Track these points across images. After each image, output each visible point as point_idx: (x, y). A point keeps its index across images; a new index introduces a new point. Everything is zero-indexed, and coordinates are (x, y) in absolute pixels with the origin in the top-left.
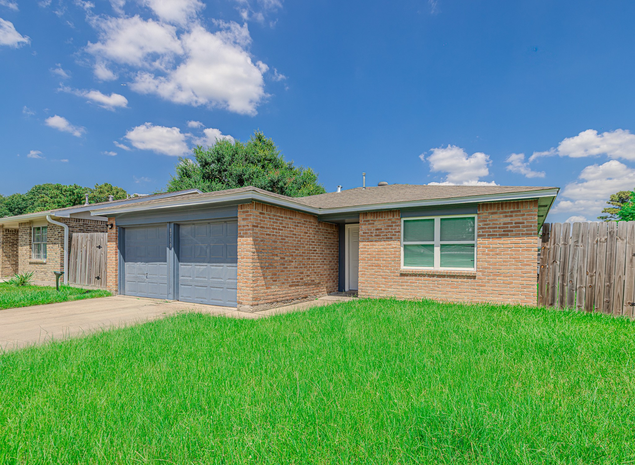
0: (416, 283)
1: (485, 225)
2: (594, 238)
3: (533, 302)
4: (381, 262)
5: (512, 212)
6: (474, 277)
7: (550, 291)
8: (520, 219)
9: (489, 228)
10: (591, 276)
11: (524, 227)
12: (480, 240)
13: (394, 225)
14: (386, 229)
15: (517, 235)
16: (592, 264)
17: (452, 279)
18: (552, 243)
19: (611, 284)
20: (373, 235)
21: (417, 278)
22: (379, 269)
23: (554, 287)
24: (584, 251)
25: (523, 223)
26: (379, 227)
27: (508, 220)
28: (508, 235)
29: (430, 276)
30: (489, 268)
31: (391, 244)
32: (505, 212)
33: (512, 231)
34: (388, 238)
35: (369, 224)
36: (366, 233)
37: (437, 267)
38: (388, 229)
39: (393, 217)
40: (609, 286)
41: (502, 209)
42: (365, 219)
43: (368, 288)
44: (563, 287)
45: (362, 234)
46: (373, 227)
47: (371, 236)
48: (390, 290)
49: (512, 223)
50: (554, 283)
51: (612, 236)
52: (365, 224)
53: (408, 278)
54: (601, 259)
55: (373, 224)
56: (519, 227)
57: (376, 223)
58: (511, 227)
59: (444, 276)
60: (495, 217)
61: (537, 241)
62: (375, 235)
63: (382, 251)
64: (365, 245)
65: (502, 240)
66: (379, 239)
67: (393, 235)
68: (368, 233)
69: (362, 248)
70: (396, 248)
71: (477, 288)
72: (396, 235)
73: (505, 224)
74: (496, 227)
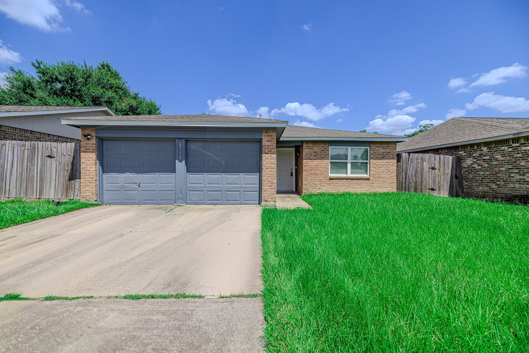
0: (339, 183)
1: (374, 152)
2: (417, 161)
3: (395, 190)
4: (318, 172)
5: (386, 147)
6: (369, 179)
7: (401, 185)
8: (389, 151)
9: (376, 154)
10: (416, 178)
11: (391, 154)
12: (372, 161)
13: (325, 150)
14: (321, 152)
15: (388, 159)
16: (416, 172)
17: (358, 181)
18: (402, 163)
19: (422, 181)
20: (313, 155)
21: (339, 180)
22: (316, 176)
23: (402, 183)
24: (413, 166)
25: (391, 152)
26: (316, 151)
27: (384, 151)
28: (384, 158)
29: (346, 179)
30: (376, 175)
31: (323, 161)
32: (383, 147)
33: (386, 156)
34: (322, 158)
35: (310, 149)
36: (308, 154)
37: (349, 175)
38: (322, 152)
39: (325, 145)
40: (422, 182)
41: (382, 145)
42: (307, 146)
43: (309, 188)
44: (406, 182)
45: (305, 155)
46: (312, 151)
47: (311, 156)
48: (323, 188)
49: (386, 152)
50: (402, 181)
51: (422, 160)
52: (307, 149)
53: (334, 181)
54: (419, 170)
55: (313, 149)
56: (389, 154)
57: (314, 148)
58: (386, 154)
59: (353, 179)
60: (378, 149)
61: (395, 161)
62: (314, 156)
63: (318, 165)
64: (307, 161)
65: (381, 161)
66: (317, 158)
67: (325, 156)
68: (309, 154)
69: (305, 163)
70: (327, 163)
71: (370, 185)
72: (327, 156)
73: (383, 152)
74: (379, 154)
